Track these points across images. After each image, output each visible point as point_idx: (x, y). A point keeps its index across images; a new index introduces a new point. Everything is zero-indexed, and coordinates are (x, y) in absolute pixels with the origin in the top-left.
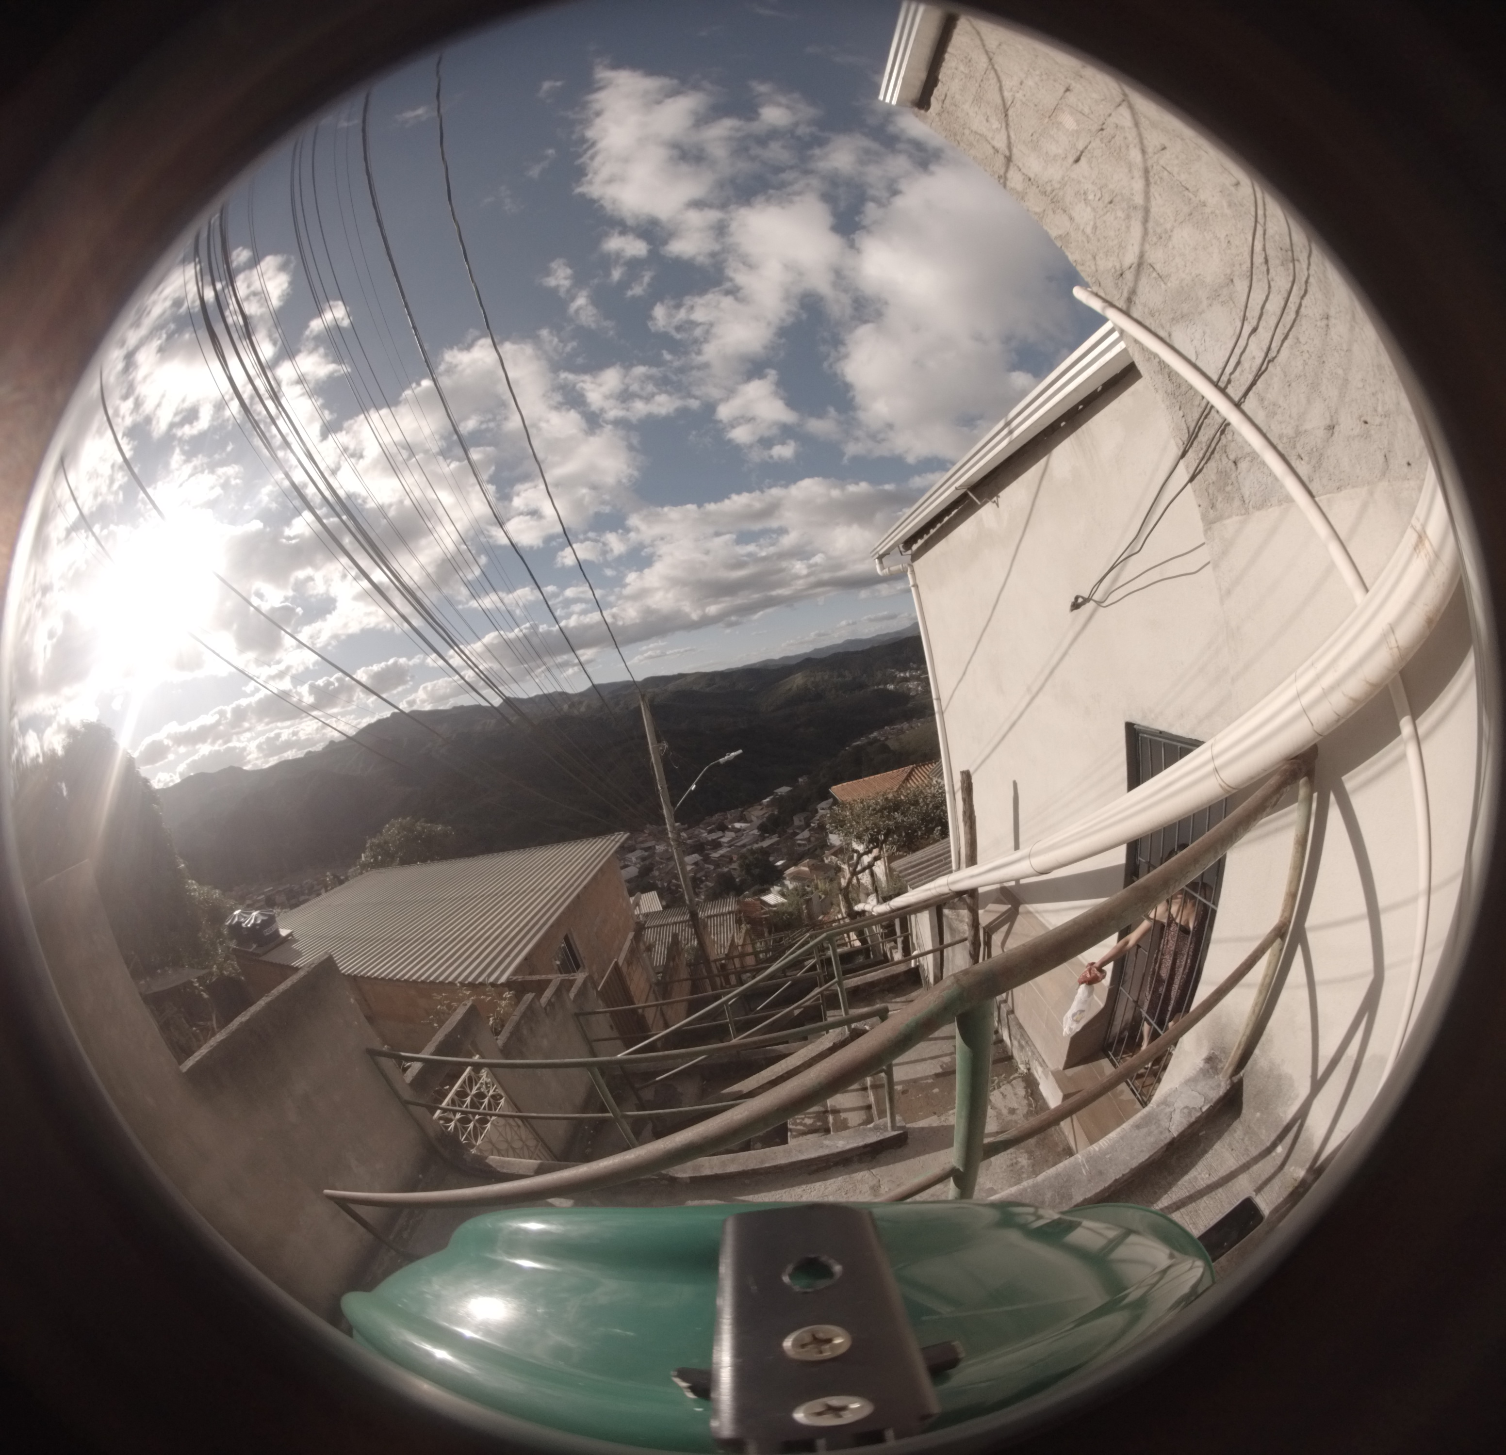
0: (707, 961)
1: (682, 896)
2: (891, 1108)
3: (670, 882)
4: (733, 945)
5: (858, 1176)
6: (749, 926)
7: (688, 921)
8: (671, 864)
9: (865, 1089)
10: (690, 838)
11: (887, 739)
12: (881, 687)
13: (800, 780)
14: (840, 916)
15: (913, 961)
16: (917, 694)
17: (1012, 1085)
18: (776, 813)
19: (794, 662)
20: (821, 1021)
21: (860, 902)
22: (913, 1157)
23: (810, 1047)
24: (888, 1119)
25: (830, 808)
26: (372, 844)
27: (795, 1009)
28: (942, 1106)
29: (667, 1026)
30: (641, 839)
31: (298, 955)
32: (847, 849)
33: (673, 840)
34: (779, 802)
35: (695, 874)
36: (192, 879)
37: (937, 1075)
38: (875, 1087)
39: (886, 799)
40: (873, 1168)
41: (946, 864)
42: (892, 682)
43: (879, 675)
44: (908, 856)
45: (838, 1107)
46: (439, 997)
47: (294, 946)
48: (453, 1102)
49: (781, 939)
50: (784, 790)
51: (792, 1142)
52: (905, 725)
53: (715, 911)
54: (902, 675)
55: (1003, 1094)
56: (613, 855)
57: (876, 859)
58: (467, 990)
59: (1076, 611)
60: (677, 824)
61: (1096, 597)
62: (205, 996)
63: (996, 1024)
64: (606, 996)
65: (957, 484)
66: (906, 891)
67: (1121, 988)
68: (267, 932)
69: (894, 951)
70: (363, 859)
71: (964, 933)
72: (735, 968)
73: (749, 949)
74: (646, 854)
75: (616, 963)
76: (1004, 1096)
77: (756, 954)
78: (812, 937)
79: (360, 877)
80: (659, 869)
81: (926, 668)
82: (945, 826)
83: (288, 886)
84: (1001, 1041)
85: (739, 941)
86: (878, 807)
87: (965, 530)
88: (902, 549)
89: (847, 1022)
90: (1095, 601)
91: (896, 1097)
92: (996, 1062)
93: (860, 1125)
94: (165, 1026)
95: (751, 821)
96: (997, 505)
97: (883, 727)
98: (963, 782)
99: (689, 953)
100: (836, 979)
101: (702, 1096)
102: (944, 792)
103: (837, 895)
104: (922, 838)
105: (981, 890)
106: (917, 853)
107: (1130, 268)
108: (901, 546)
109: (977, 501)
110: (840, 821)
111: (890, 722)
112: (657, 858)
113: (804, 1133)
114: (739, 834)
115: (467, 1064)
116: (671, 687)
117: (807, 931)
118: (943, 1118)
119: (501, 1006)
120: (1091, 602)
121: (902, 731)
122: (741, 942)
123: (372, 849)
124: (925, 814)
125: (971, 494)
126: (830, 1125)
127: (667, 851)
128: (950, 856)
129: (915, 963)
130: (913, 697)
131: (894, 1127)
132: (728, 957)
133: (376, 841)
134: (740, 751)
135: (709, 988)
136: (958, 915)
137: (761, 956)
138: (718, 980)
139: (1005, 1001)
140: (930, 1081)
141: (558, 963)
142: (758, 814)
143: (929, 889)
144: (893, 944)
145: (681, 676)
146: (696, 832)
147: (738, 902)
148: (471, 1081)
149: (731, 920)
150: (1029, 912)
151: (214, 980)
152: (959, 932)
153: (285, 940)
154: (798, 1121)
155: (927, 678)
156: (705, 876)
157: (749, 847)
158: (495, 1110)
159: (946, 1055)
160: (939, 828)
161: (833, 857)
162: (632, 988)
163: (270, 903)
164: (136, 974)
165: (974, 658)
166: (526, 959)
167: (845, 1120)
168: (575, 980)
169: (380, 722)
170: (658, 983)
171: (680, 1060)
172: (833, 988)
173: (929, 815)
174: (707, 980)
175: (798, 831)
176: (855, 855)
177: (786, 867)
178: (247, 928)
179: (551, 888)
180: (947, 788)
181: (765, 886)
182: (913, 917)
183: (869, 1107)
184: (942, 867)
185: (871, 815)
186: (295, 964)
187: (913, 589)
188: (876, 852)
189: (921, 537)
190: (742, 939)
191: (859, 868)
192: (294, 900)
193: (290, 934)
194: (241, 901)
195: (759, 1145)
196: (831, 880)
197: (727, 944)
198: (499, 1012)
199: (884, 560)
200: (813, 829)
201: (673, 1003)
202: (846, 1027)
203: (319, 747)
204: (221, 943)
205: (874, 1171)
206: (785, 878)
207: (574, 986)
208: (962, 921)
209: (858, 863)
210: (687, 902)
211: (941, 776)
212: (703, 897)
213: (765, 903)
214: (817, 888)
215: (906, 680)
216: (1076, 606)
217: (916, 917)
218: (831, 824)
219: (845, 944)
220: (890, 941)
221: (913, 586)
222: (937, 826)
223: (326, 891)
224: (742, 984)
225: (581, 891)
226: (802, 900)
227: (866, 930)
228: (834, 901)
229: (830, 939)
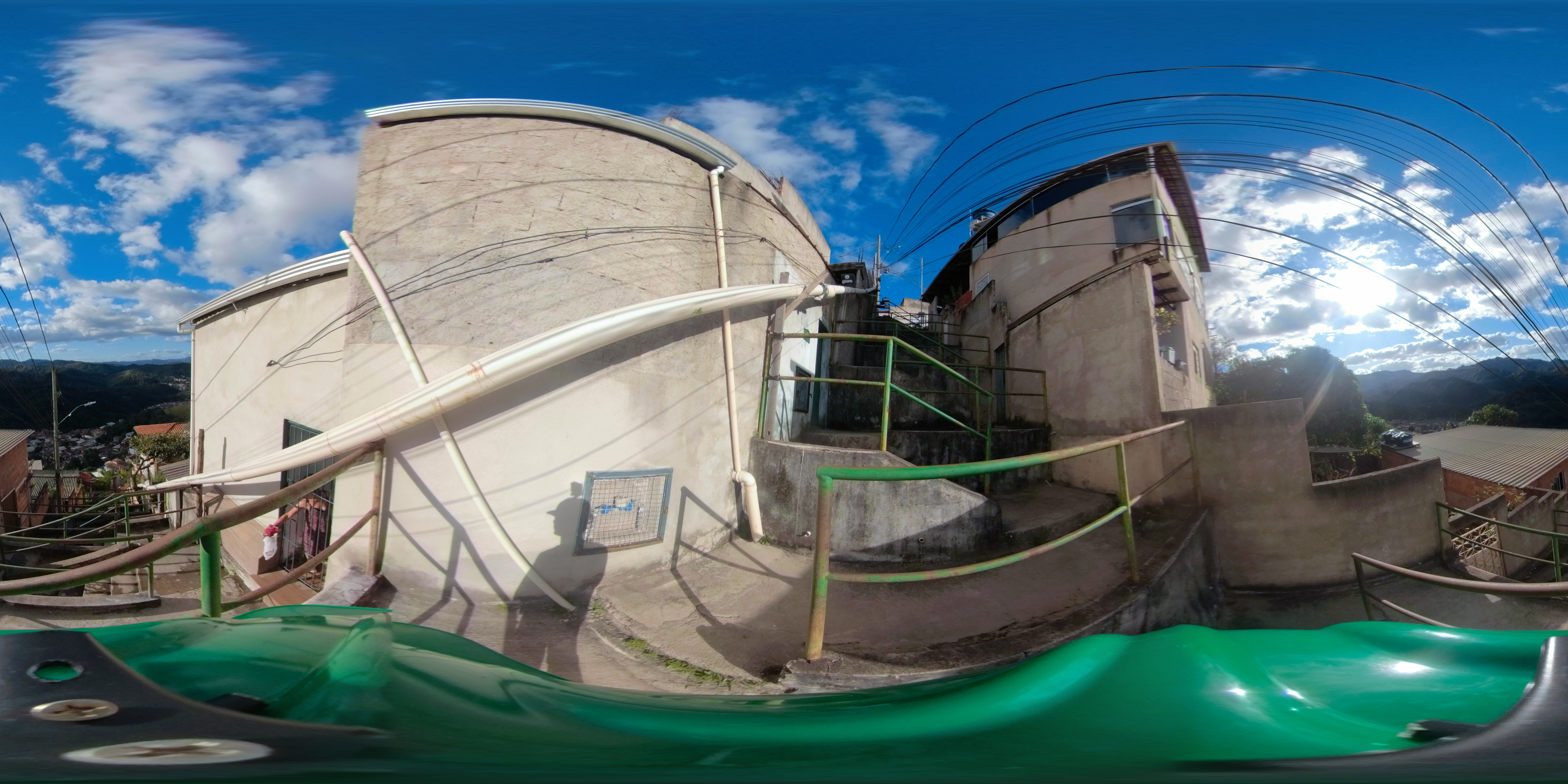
0: (59, 499)
1: (54, 464)
2: (151, 586)
3: (49, 457)
4: (74, 493)
6: (84, 485)
7: (54, 477)
8: (52, 449)
9: (135, 575)
10: (63, 439)
11: (164, 408)
12: (166, 384)
13: (120, 420)
14: (130, 488)
16: (184, 390)
18: (105, 434)
19: (126, 365)
20: (115, 537)
21: (141, 483)
23: (109, 548)
24: (149, 592)
25: (133, 436)
27: (101, 529)
30: (39, 434)
32: (138, 457)
33: (56, 438)
34: (108, 429)
35: (62, 456)
38: (140, 574)
39: (160, 436)
41: (187, 471)
42: (174, 383)
43: (166, 377)
44: (167, 465)
45: (117, 582)
49: (99, 494)
50: (111, 424)
51: (85, 596)
52: (174, 403)
53: (68, 475)
54: (179, 380)
56: (24, 440)
57: (152, 464)
59: (269, 367)
60: (59, 431)
61: (280, 363)
65: (230, 299)
66: (165, 481)
69: (156, 509)
71: (193, 505)
74: (40, 442)
75: (14, 491)
77: (84, 499)
78: (115, 496)
80: (45, 450)
81: (190, 379)
82: (189, 453)
86: (156, 439)
87: (225, 321)
88: (192, 323)
89: (128, 540)
90: (280, 365)
91: (153, 581)
95: (93, 436)
96: (245, 312)
97: (163, 403)
98: (200, 434)
100: (124, 518)
102: (190, 438)
103: (130, 478)
104: (177, 457)
105: (204, 485)
106: (173, 464)
110: (137, 443)
111: (167, 401)
113: (94, 593)
114: (86, 440)
116: (66, 366)
117: (113, 492)
120: (278, 365)
121: (172, 406)
124: (179, 446)
125: (234, 305)
126: (111, 592)
128: (190, 467)
129: (166, 516)
130: (182, 391)
131: (150, 597)
134: (96, 401)
136: (190, 496)
137: (87, 500)
142: (97, 433)
143: (177, 482)
144: (156, 505)
145: (72, 362)
146: (67, 436)
147: (80, 473)
149: (75, 481)
150: (228, 499)
152: (190, 505)
154: (92, 586)
155: (190, 383)
156: (67, 458)
157: (90, 448)
161: (131, 460)
162: (20, 504)
165: (215, 379)
167: (118, 589)
172: (122, 522)
173: (181, 447)
175: (115, 444)
176: (141, 461)
177: (106, 460)
180: (192, 435)
181: (95, 468)
182: (167, 494)
183: (136, 584)
184: (185, 472)
185: (152, 442)
187: (192, 342)
188: (152, 460)
189: (202, 319)
190: (79, 491)
191: (142, 467)
195: (65, 594)
196: (128, 471)
197: (71, 492)
199: (182, 326)
200: (122, 445)
202: (127, 542)
206: (105, 465)
208: (192, 499)
209: (142, 464)
210: (56, 468)
211: (188, 429)
212: (63, 467)
213: (93, 476)
214: (120, 472)
215: (178, 382)
216: (270, 365)
217: (169, 494)
218: (131, 443)
219: (130, 502)
220: (154, 504)
222: (185, 452)
224: (75, 513)
226: (111, 477)
227: (142, 497)
228: (128, 480)
229: (125, 498)
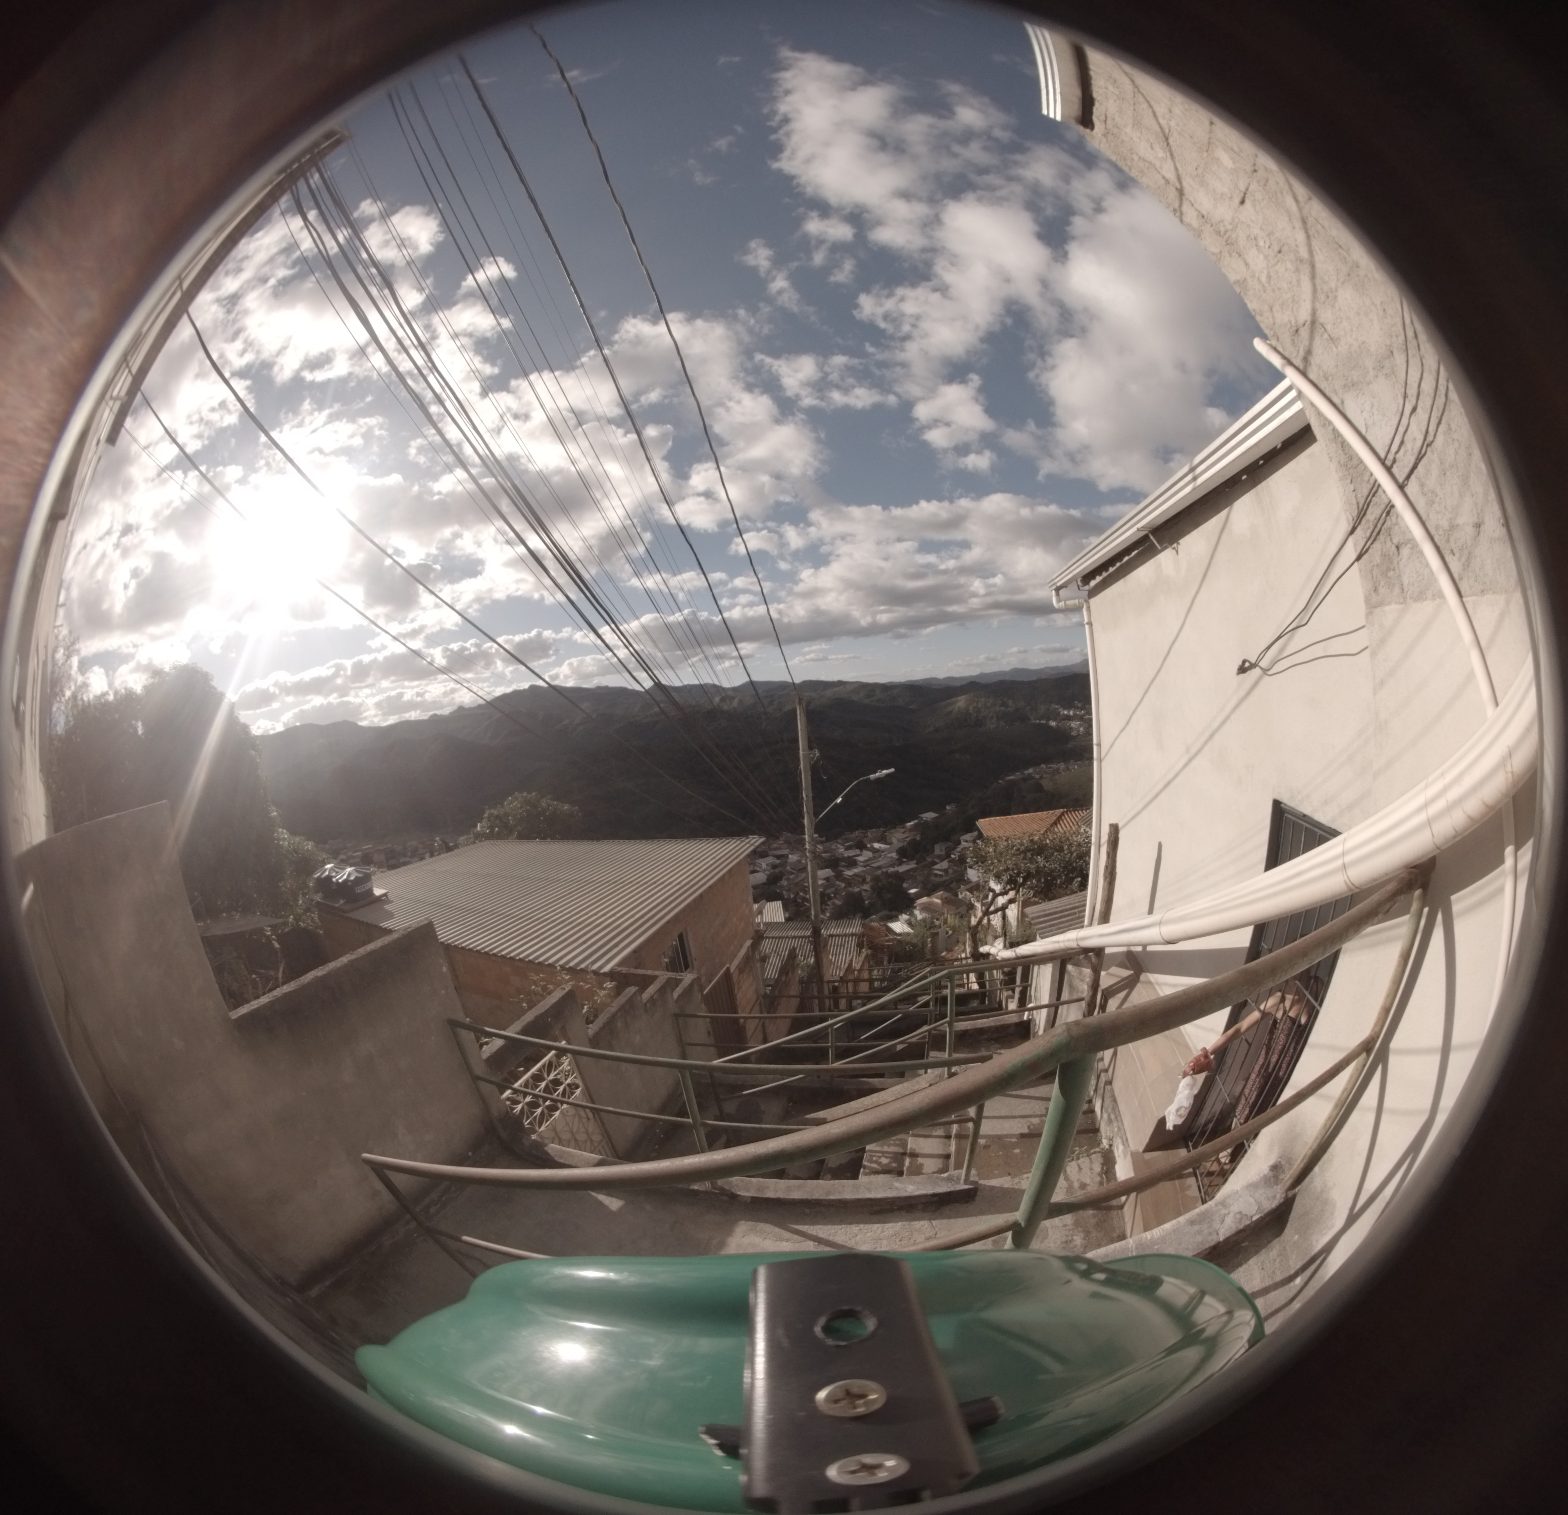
0: (821, 980)
1: (809, 909)
2: (970, 1160)
3: (798, 894)
4: (849, 969)
5: (918, 1224)
6: (869, 952)
7: (809, 937)
8: (803, 875)
9: (948, 1137)
10: (825, 852)
11: (1041, 777)
12: (1043, 722)
13: (948, 808)
14: (963, 955)
15: (1026, 1013)
16: (1079, 735)
17: (1091, 1159)
18: (918, 838)
19: (958, 684)
20: (923, 1058)
21: (986, 944)
22: (976, 1215)
23: (906, 1084)
24: (963, 1172)
25: (974, 841)
26: (491, 815)
27: (899, 1043)
28: (1016, 1168)
29: (765, 1041)
30: (775, 845)
31: (390, 915)
32: (983, 887)
33: (810, 852)
34: (923, 827)
35: (825, 890)
36: (283, 828)
37: (1023, 1136)
38: (960, 1136)
39: (1032, 841)
40: (934, 1219)
41: (1079, 918)
42: (1055, 720)
43: (1043, 709)
44: (1043, 904)
45: (917, 1151)
46: (535, 978)
47: (387, 907)
48: (526, 1085)
49: (900, 970)
50: (930, 816)
51: (862, 1179)
52: (1060, 768)
53: (838, 931)
54: (1066, 712)
55: (1079, 1166)
56: (744, 858)
57: (1011, 901)
58: (567, 974)
59: (1242, 675)
60: (816, 836)
61: (1264, 663)
62: (277, 945)
63: (1092, 1093)
64: (710, 1001)
65: (1140, 525)
66: (1034, 940)
67: (1217, 1077)
68: (359, 890)
69: (1010, 1000)
70: (479, 828)
71: (1082, 992)
72: (848, 992)
73: (866, 975)
74: (778, 861)
75: (728, 969)
76: (1080, 1169)
77: (871, 981)
78: (932, 973)
79: (472, 846)
80: (788, 879)
81: (1091, 709)
82: (1085, 878)
83: (390, 845)
84: (1092, 1111)
85: (857, 965)
86: (1023, 848)
87: (1144, 574)
88: (1080, 583)
89: (949, 1064)
90: (1261, 668)
91: (977, 1151)
92: (1080, 1132)
93: (934, 1173)
94: (219, 970)
95: (890, 844)
96: (1177, 552)
97: (1039, 765)
98: (1110, 835)
99: (803, 970)
100: (948, 1019)
101: (786, 1117)
102: (1090, 842)
103: (965, 933)
104: (1060, 887)
105: (1108, 951)
106: (1053, 902)
107: (1304, 325)
108: (1079, 580)
109: (1157, 545)
110: (982, 856)
111: (1048, 760)
112: (788, 868)
113: (877, 1172)
114: (877, 855)
115: (550, 1048)
116: (829, 693)
117: (928, 966)
118: (1016, 1180)
119: (599, 995)
120: (1257, 668)
121: (1057, 771)
122: (858, 967)
123: (489, 820)
124: (1067, 862)
125: (1152, 537)
126: (905, 1168)
127: (799, 861)
128: (1084, 911)
129: (1029, 1015)
130: (1074, 737)
131: (966, 1181)
132: (842, 980)
133: (495, 812)
134: (892, 770)
135: (817, 1008)
136: (1080, 973)
137: (876, 984)
138: (827, 1002)
139: (1106, 1071)
140: (1014, 1140)
141: (666, 960)
142: (899, 836)
143: (1058, 942)
144: (1010, 993)
145: (841, 683)
146: (833, 847)
147: (864, 926)
148: (550, 1066)
149: (853, 942)
150: (1150, 983)
151: (287, 930)
152: (1078, 992)
153: (379, 899)
154: (874, 1159)
155: (1091, 720)
156: (835, 894)
157: (884, 870)
158: (569, 1098)
159: (1036, 1116)
160: (1079, 879)
161: (968, 893)
162: (739, 996)
163: (366, 860)
164: (198, 916)
165: (1140, 708)
166: (635, 951)
167: (921, 1165)
168: (681, 980)
169: (516, 693)
170: (765, 996)
171: (771, 1077)
172: (941, 1028)
173: (1071, 864)
174: (816, 1001)
175: (936, 860)
176: (991, 894)
177: (918, 896)
178: (337, 883)
179: (674, 884)
180: (1093, 840)
181: (893, 913)
182: (1036, 968)
183: (948, 1157)
184: (1074, 919)
185: (1014, 855)
186: (385, 925)
187: (1087, 627)
188: (1012, 894)
189: (1100, 574)
190: (860, 963)
191: (992, 908)
192: (393, 862)
193: (385, 895)
194: (334, 855)
195: (829, 1176)
196: (962, 917)
197: (844, 966)
198: (596, 1001)
199: (1062, 592)
200: (952, 861)
201: (776, 1018)
202: (946, 1069)
203: (446, 711)
204: (304, 895)
205: (934, 1222)
206: (915, 908)
207: (680, 986)
208: (1082, 980)
209: (992, 903)
210: (813, 917)
211: (1089, 825)
212: (828, 914)
213: (890, 931)
214: (945, 922)
215: (1067, 718)
216: (1242, 670)
217: (1039, 968)
218: (972, 858)
219: (962, 986)
220: (1008, 990)
221: (1088, 623)
222: (1076, 877)
223: (432, 856)
224: (851, 1010)
225: (705, 891)
226: (929, 933)
227: (987, 974)
228: (961, 939)
229: (949, 977)
